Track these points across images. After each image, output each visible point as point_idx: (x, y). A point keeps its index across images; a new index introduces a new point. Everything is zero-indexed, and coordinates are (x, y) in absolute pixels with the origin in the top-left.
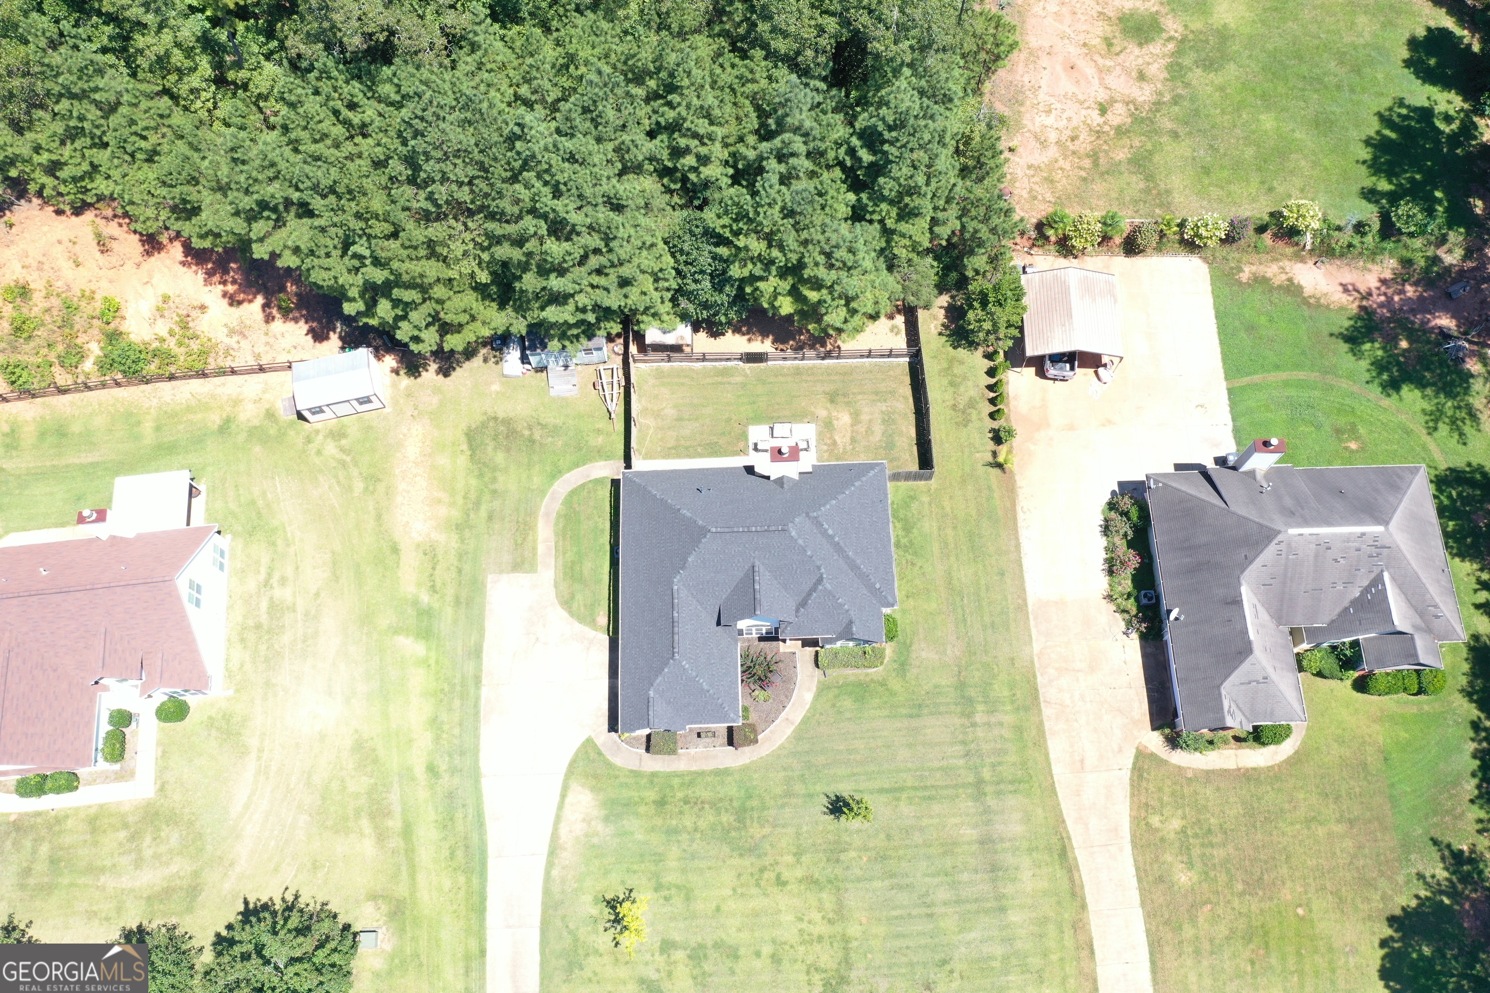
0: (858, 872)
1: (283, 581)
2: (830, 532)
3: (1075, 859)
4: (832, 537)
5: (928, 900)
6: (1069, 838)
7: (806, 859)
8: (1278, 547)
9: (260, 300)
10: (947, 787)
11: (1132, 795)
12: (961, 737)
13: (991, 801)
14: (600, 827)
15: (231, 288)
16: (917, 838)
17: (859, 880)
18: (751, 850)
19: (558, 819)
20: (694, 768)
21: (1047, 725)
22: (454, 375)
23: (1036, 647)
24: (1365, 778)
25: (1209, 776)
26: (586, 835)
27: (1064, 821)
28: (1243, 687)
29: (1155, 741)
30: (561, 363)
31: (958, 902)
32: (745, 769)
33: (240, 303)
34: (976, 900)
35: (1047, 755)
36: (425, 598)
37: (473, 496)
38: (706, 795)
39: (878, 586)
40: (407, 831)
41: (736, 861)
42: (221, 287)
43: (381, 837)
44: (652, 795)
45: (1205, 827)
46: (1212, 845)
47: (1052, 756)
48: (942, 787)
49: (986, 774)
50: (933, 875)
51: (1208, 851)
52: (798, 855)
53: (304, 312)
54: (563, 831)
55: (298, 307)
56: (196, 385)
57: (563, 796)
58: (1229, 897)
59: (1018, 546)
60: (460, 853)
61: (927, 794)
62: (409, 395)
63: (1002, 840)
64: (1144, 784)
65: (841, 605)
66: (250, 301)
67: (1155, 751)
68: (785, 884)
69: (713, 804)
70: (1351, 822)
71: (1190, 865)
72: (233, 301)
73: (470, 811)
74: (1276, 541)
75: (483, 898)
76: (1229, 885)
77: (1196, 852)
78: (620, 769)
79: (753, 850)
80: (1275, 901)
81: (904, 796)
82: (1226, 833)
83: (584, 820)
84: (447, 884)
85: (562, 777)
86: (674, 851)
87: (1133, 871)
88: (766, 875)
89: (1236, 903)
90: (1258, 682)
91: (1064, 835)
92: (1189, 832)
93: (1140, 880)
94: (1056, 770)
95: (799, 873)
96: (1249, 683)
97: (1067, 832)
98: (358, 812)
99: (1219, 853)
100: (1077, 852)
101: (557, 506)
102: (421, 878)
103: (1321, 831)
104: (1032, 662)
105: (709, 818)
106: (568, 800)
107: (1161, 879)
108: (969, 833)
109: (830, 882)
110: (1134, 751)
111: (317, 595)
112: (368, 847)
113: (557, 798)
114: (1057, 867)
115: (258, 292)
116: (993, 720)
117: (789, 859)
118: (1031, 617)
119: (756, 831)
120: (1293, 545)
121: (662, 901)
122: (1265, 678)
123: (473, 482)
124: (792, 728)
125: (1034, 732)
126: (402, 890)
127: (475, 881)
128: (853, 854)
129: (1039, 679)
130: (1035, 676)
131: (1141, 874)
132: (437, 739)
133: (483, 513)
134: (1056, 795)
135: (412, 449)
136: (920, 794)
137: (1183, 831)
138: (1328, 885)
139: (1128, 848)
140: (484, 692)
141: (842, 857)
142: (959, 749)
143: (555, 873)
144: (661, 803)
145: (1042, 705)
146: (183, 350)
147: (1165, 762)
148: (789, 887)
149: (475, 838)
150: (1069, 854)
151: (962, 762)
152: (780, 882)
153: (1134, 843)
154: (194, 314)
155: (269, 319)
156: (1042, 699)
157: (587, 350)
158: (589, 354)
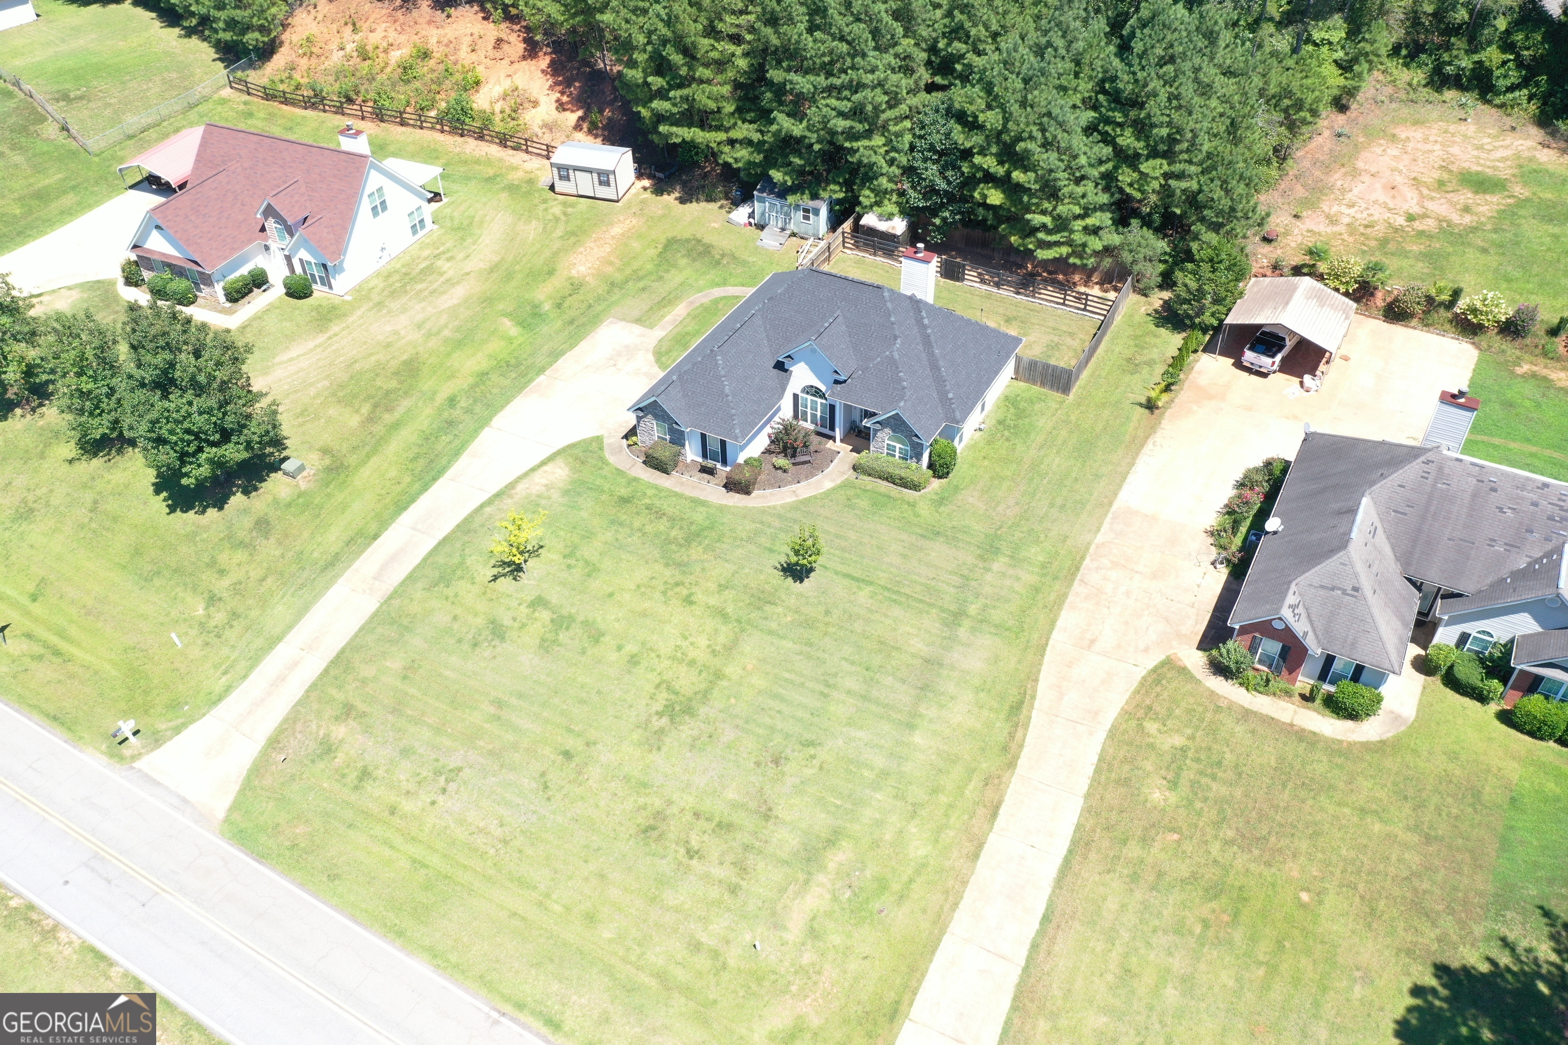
0: (774, 626)
1: (449, 259)
2: (926, 321)
3: (1029, 718)
4: (925, 327)
5: (831, 681)
6: (1033, 697)
7: (729, 594)
8: (1426, 467)
9: (580, 113)
10: (921, 601)
11: (1137, 692)
12: (966, 572)
13: (962, 632)
14: (555, 495)
15: (565, 99)
16: (858, 626)
17: (771, 632)
18: (680, 565)
19: (526, 475)
20: (677, 490)
21: (1070, 598)
22: (688, 205)
23: (1100, 538)
24: (1472, 805)
25: (1247, 714)
26: (539, 496)
27: (1036, 680)
28: (1322, 592)
29: (1196, 661)
30: (780, 225)
31: (865, 698)
32: (722, 509)
33: (564, 110)
34: (886, 706)
35: (1053, 623)
36: (547, 307)
37: (641, 273)
38: (670, 511)
39: (951, 395)
40: (396, 426)
41: (659, 567)
42: (559, 95)
43: (371, 419)
44: (623, 492)
45: (1215, 758)
46: (1214, 778)
47: (1059, 623)
48: (915, 599)
49: (972, 610)
50: (853, 663)
51: (1205, 780)
52: (722, 587)
53: (606, 133)
54: (521, 487)
55: (604, 128)
56: (494, 150)
57: (543, 463)
58: (1209, 838)
59: (1132, 464)
60: (422, 462)
61: (894, 597)
62: (643, 202)
63: (953, 668)
64: (1158, 689)
65: (900, 380)
66: (573, 111)
67: (1189, 667)
68: (691, 603)
69: (672, 519)
70: (1429, 839)
71: (1173, 785)
72: (561, 107)
73: (457, 442)
74: (1422, 459)
75: (413, 500)
76: (1217, 825)
77: (1187, 775)
78: (608, 464)
79: (681, 566)
80: (1273, 870)
81: (871, 588)
82: (1240, 774)
83: (546, 486)
84: (393, 473)
85: (554, 450)
86: (609, 536)
87: (1095, 759)
88: (678, 589)
89: (1215, 848)
90: (1344, 592)
91: (1029, 692)
92: (1190, 754)
93: (1098, 771)
94: (1055, 635)
95: (713, 601)
96: (1333, 589)
97: (1035, 691)
98: (369, 397)
99: (1218, 789)
100: (1034, 713)
101: (705, 300)
102: (374, 461)
103: (1377, 827)
104: (1087, 549)
105: (662, 525)
106: (545, 468)
107: (1126, 782)
108: (918, 645)
109: (739, 621)
110: (1162, 657)
111: (468, 274)
112: (354, 421)
113: (537, 461)
114: (1002, 716)
115: (581, 108)
116: (1011, 572)
117: (713, 586)
118: (1110, 515)
119: (696, 552)
120: (1446, 471)
121: (563, 567)
122: (1356, 589)
123: (649, 266)
124: (794, 499)
125: (1052, 597)
126: (352, 460)
127: (417, 486)
128: (780, 610)
129: (1087, 561)
130: (1083, 558)
131: (1104, 764)
132: (473, 387)
133: (641, 284)
134: (1043, 656)
135: (617, 230)
136: (886, 594)
137: (1183, 750)
138: (1361, 887)
139: (1101, 736)
140: (542, 378)
141: (768, 608)
142: (957, 580)
143: (488, 510)
144: (624, 501)
145: (1076, 582)
146: (502, 124)
147: (1198, 682)
148: (693, 607)
149: (444, 461)
150: (1024, 711)
151: (952, 590)
152: (688, 601)
153: (1112, 734)
154: (526, 105)
155: (578, 127)
156: (1079, 577)
157: (806, 211)
158: (807, 218)
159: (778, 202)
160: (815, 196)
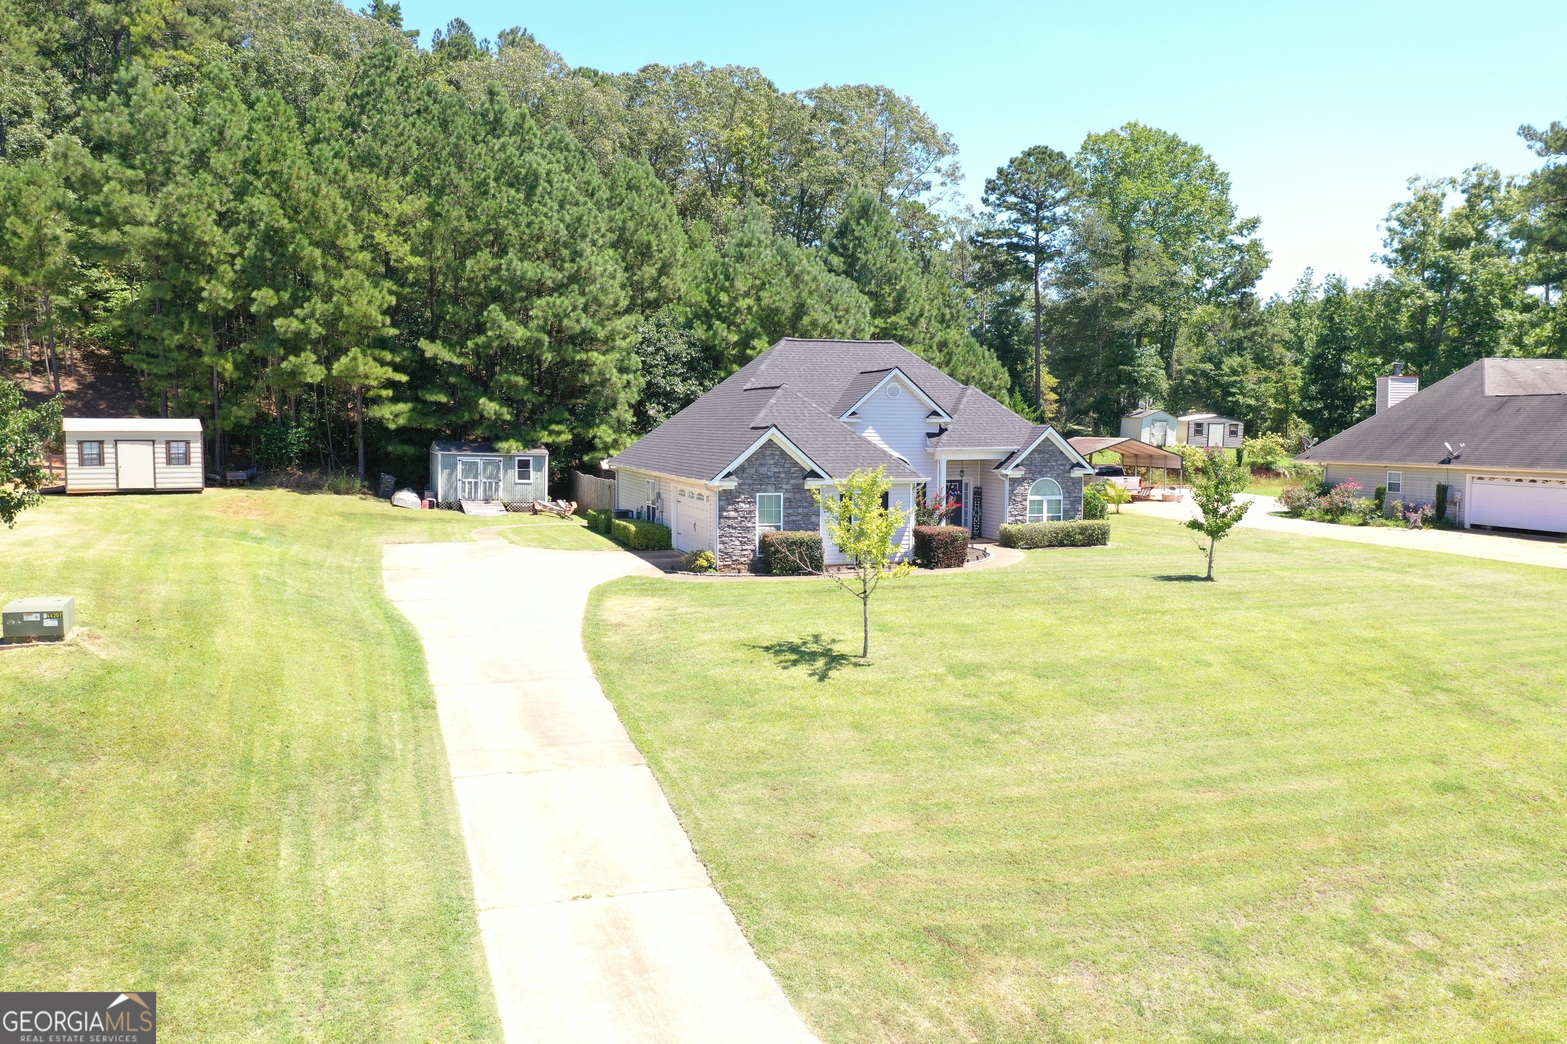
30: (481, 496)
101: (500, 530)
124: (1016, 561)
157: (524, 465)
158: (524, 475)
159: (479, 460)
160: (531, 443)
